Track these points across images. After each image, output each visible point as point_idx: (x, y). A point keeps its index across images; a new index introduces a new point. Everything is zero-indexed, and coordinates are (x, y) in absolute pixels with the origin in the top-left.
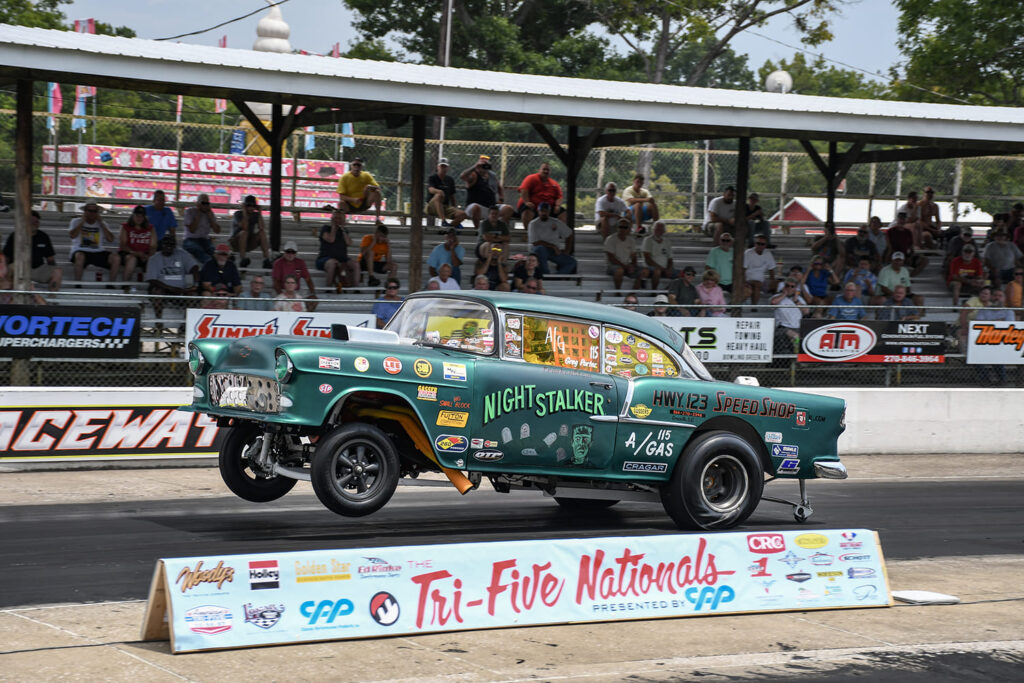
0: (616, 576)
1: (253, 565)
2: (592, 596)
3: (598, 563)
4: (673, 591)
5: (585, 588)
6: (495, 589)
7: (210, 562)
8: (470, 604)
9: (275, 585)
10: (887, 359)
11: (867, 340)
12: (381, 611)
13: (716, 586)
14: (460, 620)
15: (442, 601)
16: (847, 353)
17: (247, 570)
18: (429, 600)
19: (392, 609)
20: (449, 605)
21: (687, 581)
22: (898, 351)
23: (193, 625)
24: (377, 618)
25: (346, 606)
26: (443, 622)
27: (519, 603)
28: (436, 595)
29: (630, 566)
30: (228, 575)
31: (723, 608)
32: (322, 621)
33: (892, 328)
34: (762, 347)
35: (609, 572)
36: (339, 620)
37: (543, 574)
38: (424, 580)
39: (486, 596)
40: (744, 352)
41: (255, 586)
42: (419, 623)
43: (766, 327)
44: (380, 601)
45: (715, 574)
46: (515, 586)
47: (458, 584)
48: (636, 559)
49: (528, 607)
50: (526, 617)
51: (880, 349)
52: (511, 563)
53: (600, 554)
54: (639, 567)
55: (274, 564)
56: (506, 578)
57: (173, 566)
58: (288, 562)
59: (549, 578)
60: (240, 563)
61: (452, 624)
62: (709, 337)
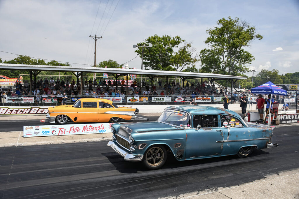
0: (89, 129)
1: (36, 127)
2: (85, 131)
3: (86, 127)
4: (97, 130)
5: (84, 130)
6: (71, 130)
7: (30, 127)
8: (67, 132)
9: (39, 129)
10: (185, 101)
11: (183, 99)
12: (53, 133)
13: (103, 130)
14: (64, 134)
15: (63, 131)
16: (180, 101)
17: (35, 127)
18: (61, 131)
19: (55, 132)
20: (63, 132)
21: (99, 129)
22: (186, 100)
23: (27, 134)
24: (52, 133)
25: (49, 132)
26: (62, 134)
27: (74, 132)
28: (62, 131)
29: (91, 127)
30: (32, 128)
31: (104, 132)
32: (45, 134)
33: (186, 98)
34: (170, 100)
35: (88, 128)
36: (47, 134)
37: (78, 128)
38: (60, 129)
39: (69, 131)
40: (168, 101)
41: (36, 129)
42: (59, 134)
43: (170, 98)
44: (53, 131)
45: (103, 128)
46: (74, 130)
47: (65, 129)
48: (92, 126)
49: (75, 132)
50: (74, 134)
51: (184, 100)
52: (73, 127)
53: (87, 126)
54: (92, 127)
55: (39, 127)
56: (72, 129)
57: (25, 127)
58: (41, 127)
59: (79, 129)
60: (34, 127)
61: (63, 134)
62: (163, 99)
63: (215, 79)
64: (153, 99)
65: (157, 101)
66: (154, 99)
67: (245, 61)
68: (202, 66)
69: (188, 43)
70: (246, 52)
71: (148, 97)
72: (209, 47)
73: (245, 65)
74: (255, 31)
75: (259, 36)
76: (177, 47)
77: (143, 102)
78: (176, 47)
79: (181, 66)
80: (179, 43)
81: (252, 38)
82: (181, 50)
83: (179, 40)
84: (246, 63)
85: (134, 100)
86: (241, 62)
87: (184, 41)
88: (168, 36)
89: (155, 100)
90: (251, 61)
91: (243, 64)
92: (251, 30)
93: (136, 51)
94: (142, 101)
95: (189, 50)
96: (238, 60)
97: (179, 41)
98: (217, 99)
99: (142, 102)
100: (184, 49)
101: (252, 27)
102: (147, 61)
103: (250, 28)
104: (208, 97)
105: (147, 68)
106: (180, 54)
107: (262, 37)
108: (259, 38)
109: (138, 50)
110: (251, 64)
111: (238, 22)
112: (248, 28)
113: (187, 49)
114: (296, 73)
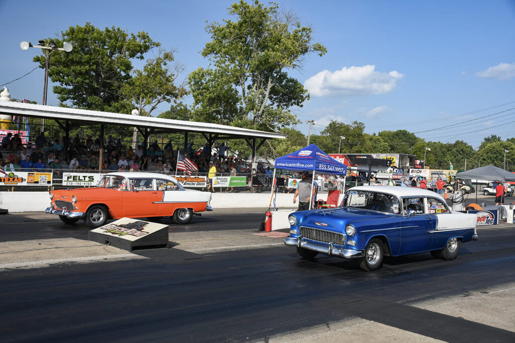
62: (91, 179)
63: (220, 136)
64: (65, 178)
65: (75, 184)
66: (68, 178)
67: (290, 99)
68: (194, 106)
69: (168, 51)
70: (292, 80)
71: (52, 174)
72: (210, 64)
73: (290, 108)
74: (311, 35)
75: (319, 48)
76: (142, 58)
77: (38, 185)
78: (138, 58)
79: (149, 103)
80: (146, 48)
81: (305, 51)
82: (149, 65)
83: (145, 42)
84: (292, 105)
85: (13, 180)
86: (280, 102)
87: (158, 45)
88: (119, 29)
89: (72, 179)
90: (303, 100)
91: (285, 107)
92: (304, 34)
93: (37, 59)
94: (37, 182)
95: (169, 68)
96: (274, 97)
97: (147, 44)
98: (219, 181)
99: (36, 185)
100: (158, 64)
101: (305, 27)
102: (64, 86)
103: (300, 28)
104: (200, 177)
105: (64, 103)
106: (148, 76)
107: (325, 49)
108: (320, 52)
109: (42, 56)
110: (302, 106)
111: (275, 12)
112: (298, 29)
113: (165, 64)
114: (400, 131)
